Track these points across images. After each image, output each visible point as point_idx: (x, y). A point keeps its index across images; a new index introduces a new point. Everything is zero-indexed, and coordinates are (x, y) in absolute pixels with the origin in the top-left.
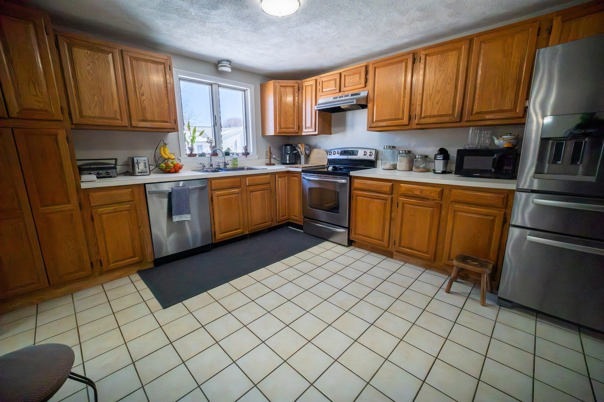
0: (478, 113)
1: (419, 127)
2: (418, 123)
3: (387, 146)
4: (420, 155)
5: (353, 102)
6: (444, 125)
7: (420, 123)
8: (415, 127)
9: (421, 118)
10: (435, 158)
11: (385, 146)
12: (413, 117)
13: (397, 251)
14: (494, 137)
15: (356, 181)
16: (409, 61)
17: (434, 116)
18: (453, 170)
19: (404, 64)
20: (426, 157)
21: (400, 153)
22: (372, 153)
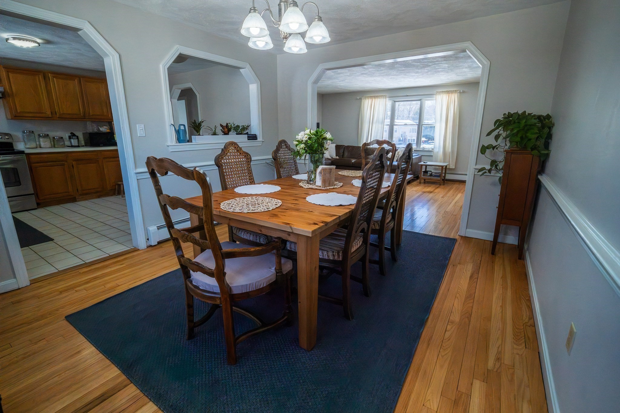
0: (93, 115)
2: (59, 116)
4: (58, 137)
6: (75, 119)
9: (60, 114)
10: (70, 138)
11: (24, 131)
12: (53, 113)
13: (81, 195)
14: (99, 127)
15: (32, 156)
16: (41, 77)
17: (69, 114)
18: (83, 144)
19: (37, 77)
20: (62, 138)
21: (40, 135)
22: (8, 136)
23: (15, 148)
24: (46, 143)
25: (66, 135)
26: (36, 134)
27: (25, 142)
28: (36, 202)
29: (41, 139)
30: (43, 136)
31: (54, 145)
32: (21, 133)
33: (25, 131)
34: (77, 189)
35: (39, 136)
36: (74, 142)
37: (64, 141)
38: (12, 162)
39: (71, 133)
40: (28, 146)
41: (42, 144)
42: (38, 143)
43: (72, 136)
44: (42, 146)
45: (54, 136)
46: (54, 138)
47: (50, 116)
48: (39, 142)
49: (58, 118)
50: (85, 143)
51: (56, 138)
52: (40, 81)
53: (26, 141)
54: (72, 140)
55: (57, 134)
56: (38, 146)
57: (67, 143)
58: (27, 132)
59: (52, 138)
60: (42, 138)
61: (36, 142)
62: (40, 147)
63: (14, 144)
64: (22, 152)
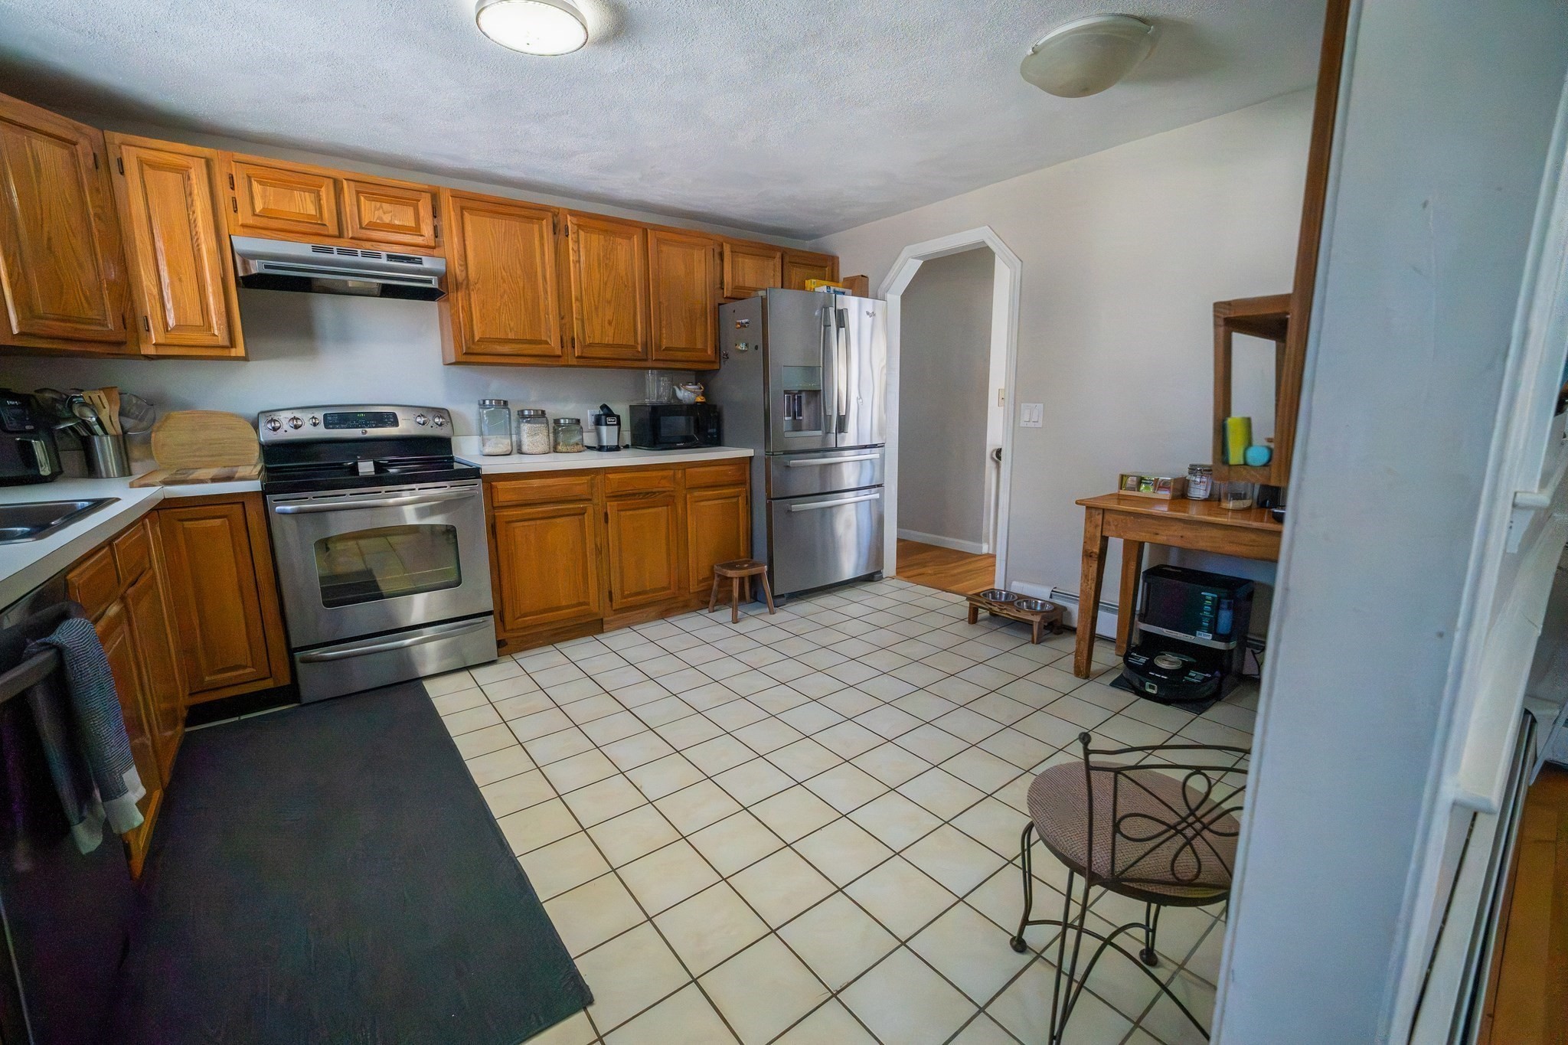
0: (667, 349)
1: (582, 362)
2: (580, 354)
3: (491, 401)
4: (569, 419)
5: (430, 282)
6: (622, 363)
7: (584, 355)
8: (574, 362)
9: (584, 347)
10: (598, 421)
11: (484, 401)
12: (567, 341)
13: (617, 611)
14: (675, 387)
15: (500, 485)
16: (546, 226)
17: (607, 345)
18: (628, 442)
19: (536, 227)
20: (578, 421)
21: (523, 415)
22: (443, 418)
23: (456, 455)
24: (535, 438)
25: (588, 414)
26: (514, 409)
27: (481, 434)
28: (497, 637)
29: (526, 427)
30: (530, 416)
31: (556, 444)
32: (475, 407)
33: (487, 402)
34: (610, 593)
35: (521, 413)
36: (608, 435)
37: (581, 431)
38: (445, 505)
39: (604, 407)
40: (488, 450)
41: (527, 445)
42: (514, 437)
43: (603, 417)
44: (525, 448)
45: (557, 418)
46: (557, 422)
47: (559, 352)
48: (518, 433)
49: (578, 357)
50: (634, 437)
51: (562, 421)
52: (541, 237)
53: (485, 429)
54: (604, 429)
55: (564, 408)
56: (515, 450)
57: (589, 439)
58: (491, 405)
59: (551, 422)
60: (527, 422)
61: (511, 434)
62: (520, 452)
63: (455, 442)
64: (474, 473)
